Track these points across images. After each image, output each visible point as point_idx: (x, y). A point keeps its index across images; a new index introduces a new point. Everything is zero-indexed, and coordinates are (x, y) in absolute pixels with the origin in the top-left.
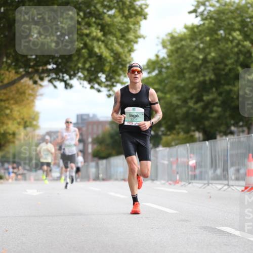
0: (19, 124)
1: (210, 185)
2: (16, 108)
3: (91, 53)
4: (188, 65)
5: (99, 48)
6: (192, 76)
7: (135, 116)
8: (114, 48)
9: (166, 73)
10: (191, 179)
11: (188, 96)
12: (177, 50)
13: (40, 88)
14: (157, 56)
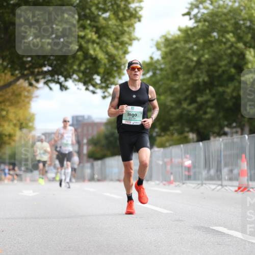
0: (15, 125)
1: (204, 185)
2: (12, 110)
3: (86, 55)
4: (182, 67)
5: (95, 50)
6: (186, 77)
7: (134, 115)
8: (109, 51)
9: (160, 75)
10: (185, 180)
11: (182, 97)
12: (171, 52)
13: (35, 89)
14: (151, 58)
